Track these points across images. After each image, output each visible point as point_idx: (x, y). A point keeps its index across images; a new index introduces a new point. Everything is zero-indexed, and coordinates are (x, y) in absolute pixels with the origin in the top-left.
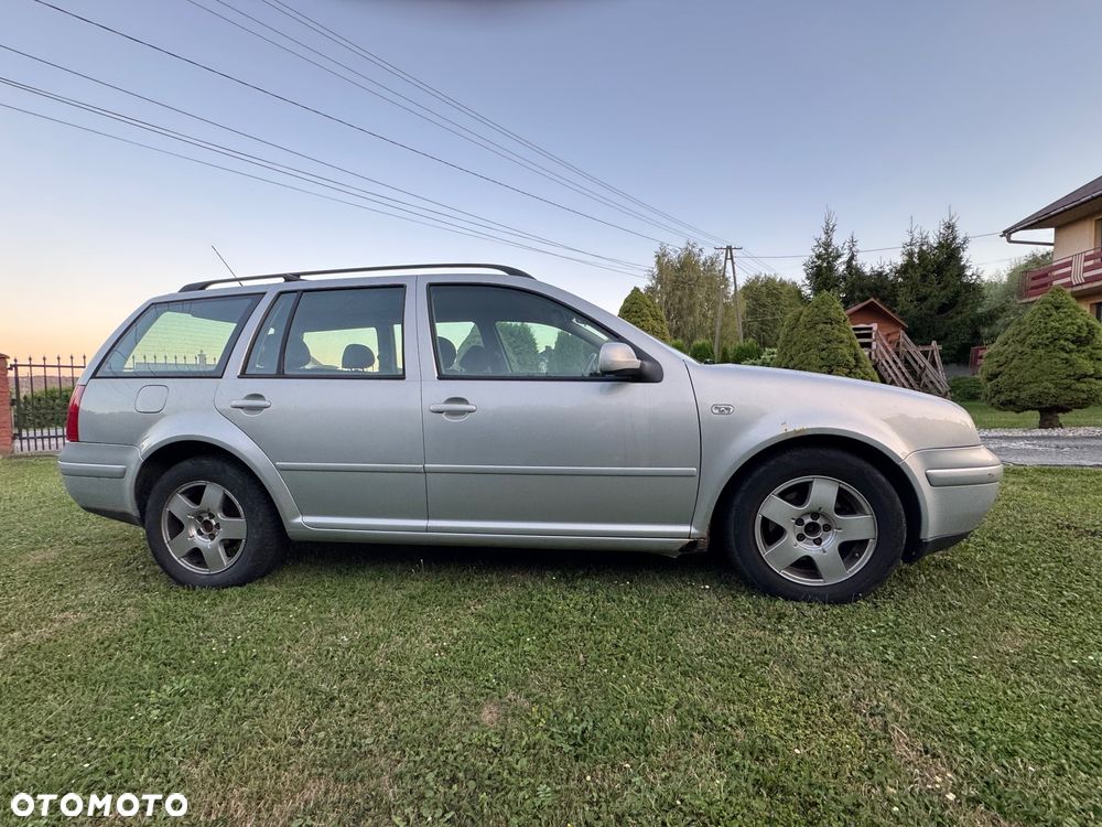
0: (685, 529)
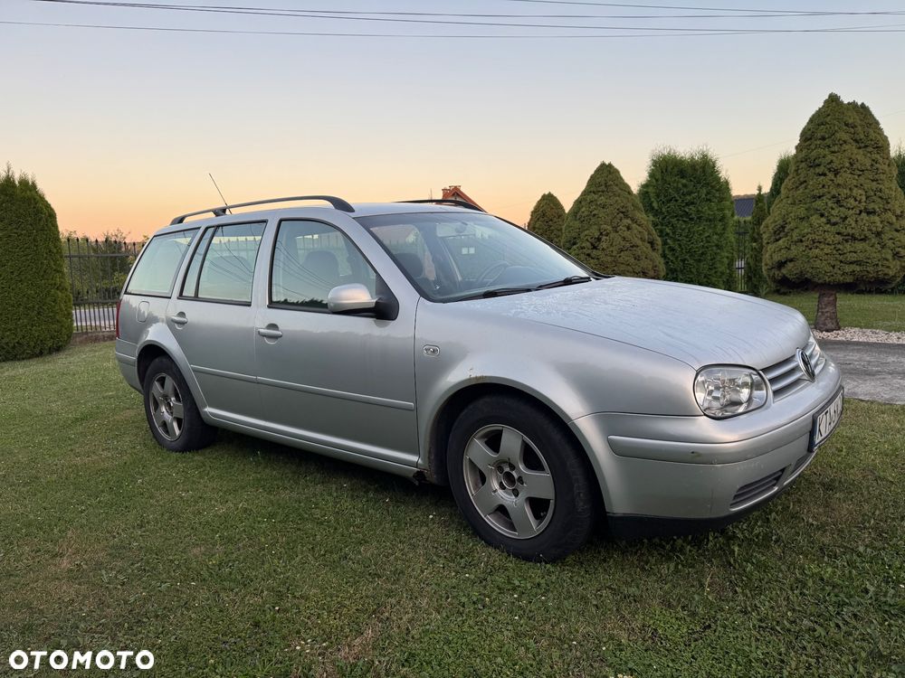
0: (414, 458)
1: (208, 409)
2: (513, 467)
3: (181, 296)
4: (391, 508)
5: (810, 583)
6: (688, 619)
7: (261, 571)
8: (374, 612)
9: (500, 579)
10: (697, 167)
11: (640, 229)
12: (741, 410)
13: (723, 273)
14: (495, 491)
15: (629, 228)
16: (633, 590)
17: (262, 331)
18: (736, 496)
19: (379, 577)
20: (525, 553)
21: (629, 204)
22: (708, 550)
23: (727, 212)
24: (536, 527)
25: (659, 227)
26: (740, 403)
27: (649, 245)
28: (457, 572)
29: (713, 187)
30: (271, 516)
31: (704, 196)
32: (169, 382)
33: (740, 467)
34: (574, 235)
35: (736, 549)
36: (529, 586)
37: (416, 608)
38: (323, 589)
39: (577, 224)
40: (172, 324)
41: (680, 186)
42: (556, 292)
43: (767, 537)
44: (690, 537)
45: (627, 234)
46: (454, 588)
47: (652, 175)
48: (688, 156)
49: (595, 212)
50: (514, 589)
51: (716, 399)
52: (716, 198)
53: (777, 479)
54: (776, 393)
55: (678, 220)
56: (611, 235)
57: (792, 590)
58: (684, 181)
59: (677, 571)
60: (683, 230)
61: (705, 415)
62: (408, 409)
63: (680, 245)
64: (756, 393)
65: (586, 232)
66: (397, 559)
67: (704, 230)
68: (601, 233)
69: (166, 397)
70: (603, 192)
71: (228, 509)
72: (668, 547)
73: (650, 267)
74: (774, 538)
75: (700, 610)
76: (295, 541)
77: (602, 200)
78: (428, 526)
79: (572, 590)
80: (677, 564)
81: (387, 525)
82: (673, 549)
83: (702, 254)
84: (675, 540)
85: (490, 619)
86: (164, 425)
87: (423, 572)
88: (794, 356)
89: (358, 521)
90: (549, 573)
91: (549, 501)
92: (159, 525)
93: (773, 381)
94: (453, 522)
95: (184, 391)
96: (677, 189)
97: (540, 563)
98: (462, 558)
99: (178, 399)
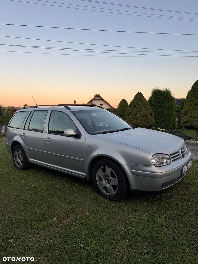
1: (30, 159)
2: (108, 177)
3: (24, 129)
4: (77, 187)
5: (180, 208)
6: (149, 216)
7: (44, 202)
8: (73, 212)
9: (104, 205)
10: (165, 93)
11: (148, 111)
12: (164, 164)
13: (172, 123)
14: (104, 183)
15: (145, 110)
16: (136, 208)
17: (46, 139)
18: (162, 186)
19: (74, 204)
20: (111, 199)
21: (145, 104)
22: (156, 199)
23: (173, 106)
24: (114, 192)
25: (154, 110)
26: (164, 163)
27: (151, 115)
28: (94, 203)
29: (169, 99)
30: (47, 188)
31: (167, 101)
32: (20, 151)
33: (162, 179)
34: (130, 112)
35: (163, 199)
36: (111, 207)
37: (83, 212)
38: (60, 206)
39: (131, 109)
40: (21, 136)
41: (160, 98)
42: (121, 133)
43: (171, 197)
44: (152, 196)
45: (144, 112)
46: (93, 207)
47: (153, 95)
48: (163, 90)
49: (136, 106)
50: (108, 208)
51: (158, 162)
52: (170, 102)
53: (173, 182)
54: (173, 161)
55: (160, 108)
56: (140, 112)
57: (175, 209)
58: (161, 97)
59: (148, 204)
60: (161, 111)
61: (154, 166)
62: (83, 161)
63: (160, 115)
64: (168, 161)
65: (133, 111)
66: (79, 199)
67: (167, 111)
68: (137, 112)
69: (19, 155)
70: (138, 100)
71: (35, 186)
72: (146, 198)
73: (151, 121)
74: (173, 197)
75: (152, 214)
76: (53, 194)
77: (138, 102)
78: (87, 191)
79: (122, 208)
80: (148, 203)
81: (77, 191)
82: (148, 199)
83: (166, 117)
84: (148, 197)
85: (101, 214)
86: (18, 163)
87: (85, 203)
88: (179, 151)
89: (69, 190)
90: (116, 204)
91: (117, 186)
92: (18, 189)
93: (172, 158)
94: (93, 191)
95: (24, 154)
96: (160, 99)
97: (114, 201)
98: (95, 200)
99: (22, 156)
